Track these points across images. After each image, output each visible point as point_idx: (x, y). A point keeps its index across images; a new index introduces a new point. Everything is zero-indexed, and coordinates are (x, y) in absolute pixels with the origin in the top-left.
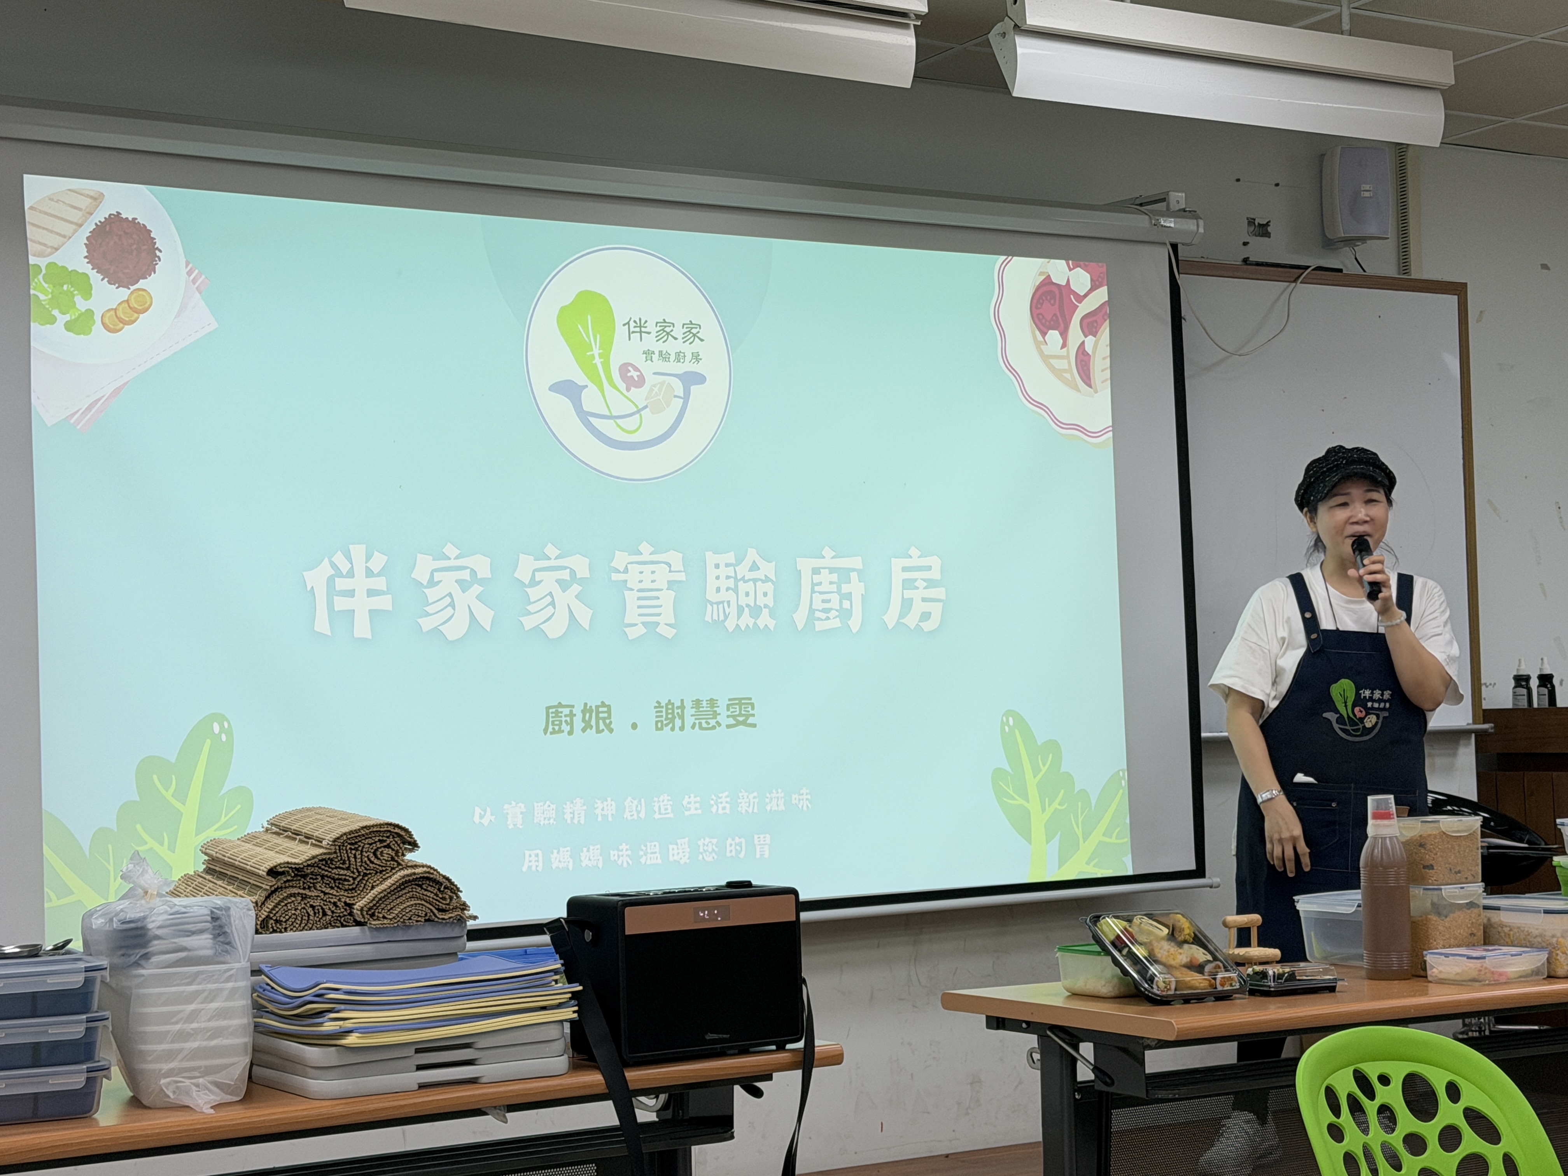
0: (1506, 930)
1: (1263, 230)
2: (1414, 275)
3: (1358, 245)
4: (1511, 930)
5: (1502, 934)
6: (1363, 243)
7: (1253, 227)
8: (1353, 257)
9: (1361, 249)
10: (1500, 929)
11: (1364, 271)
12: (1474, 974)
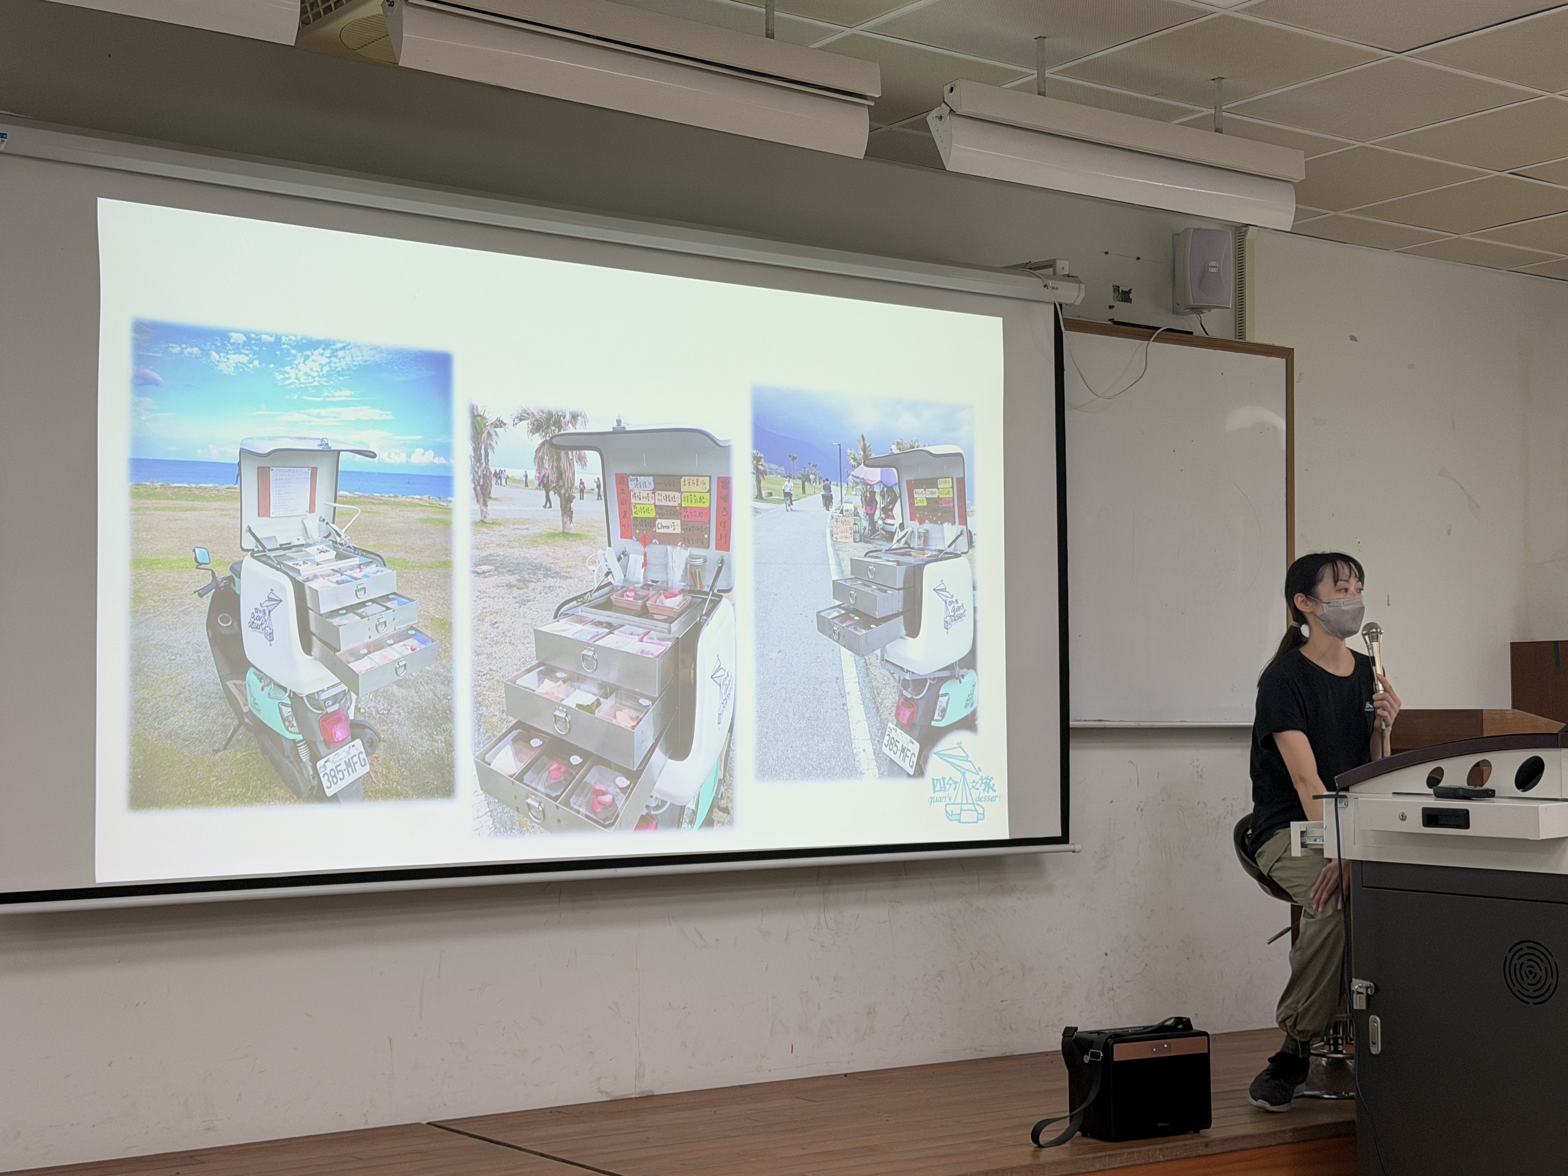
1: (1125, 296)
2: (1249, 338)
3: (1204, 313)
6: (1209, 311)
7: (1118, 294)
8: (1199, 323)
9: (1206, 316)
11: (1207, 334)
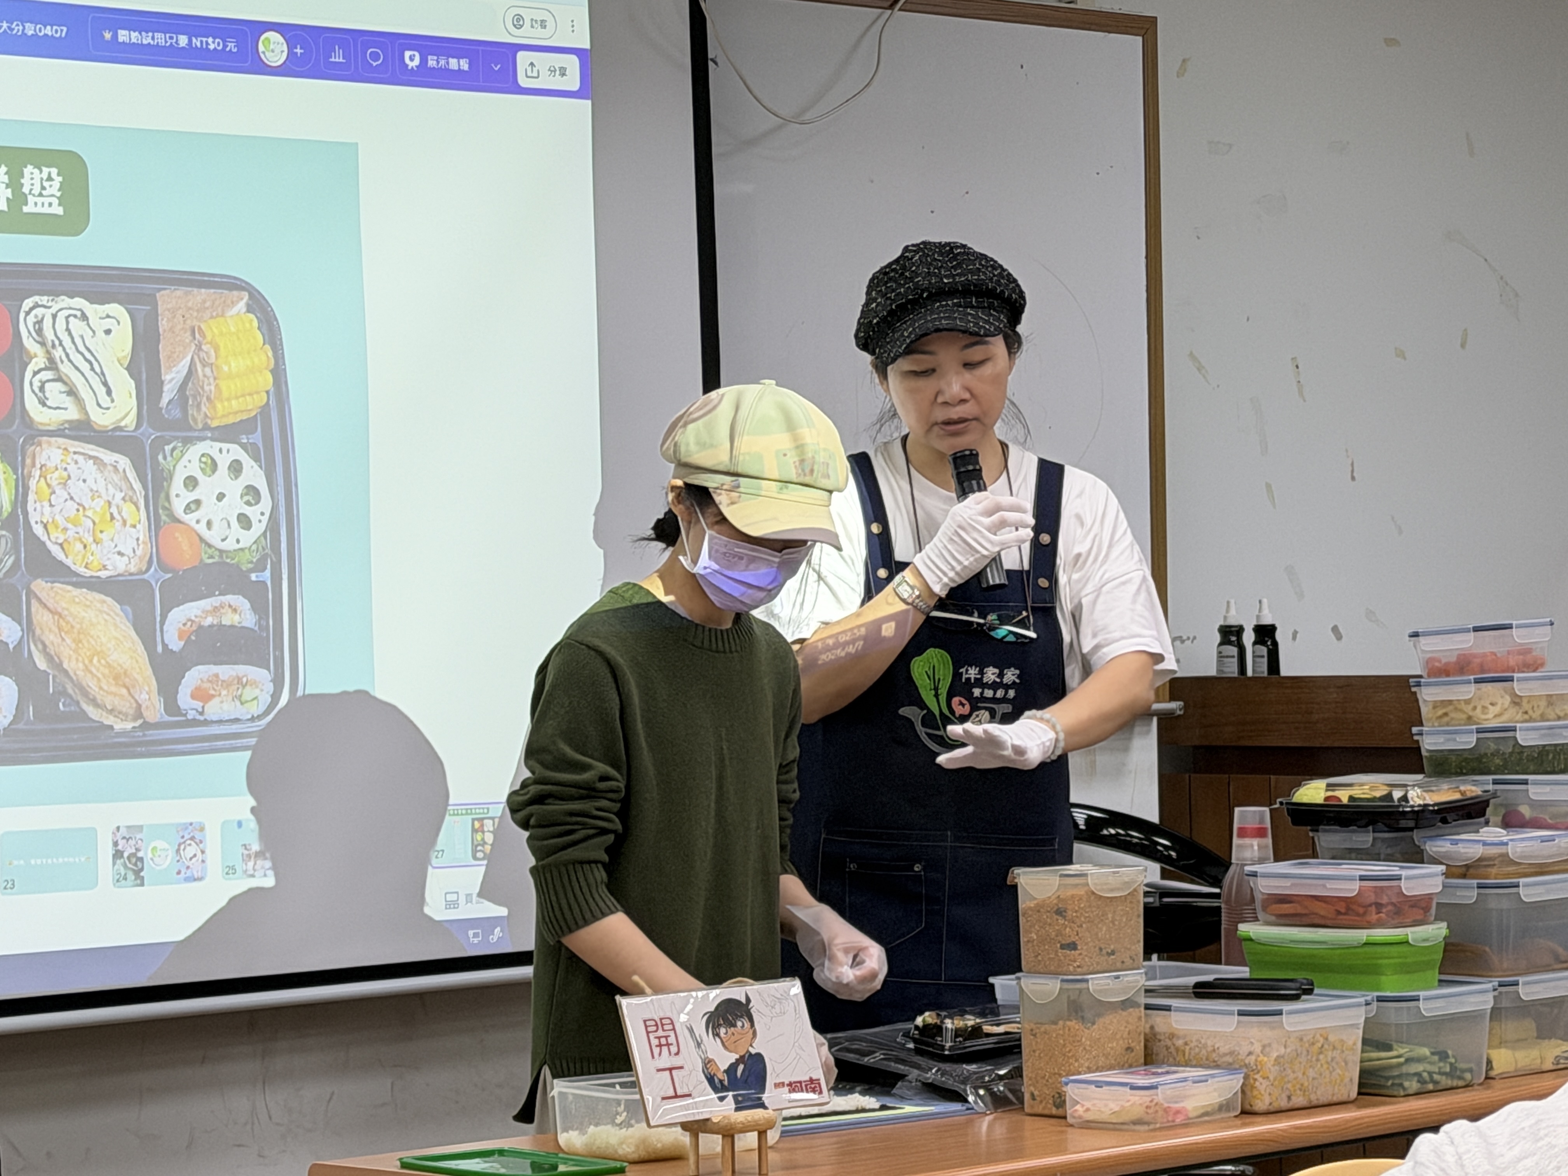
0: (1179, 1043)
4: (1186, 1044)
5: (1172, 1050)
10: (1169, 1043)
12: (1138, 1112)
